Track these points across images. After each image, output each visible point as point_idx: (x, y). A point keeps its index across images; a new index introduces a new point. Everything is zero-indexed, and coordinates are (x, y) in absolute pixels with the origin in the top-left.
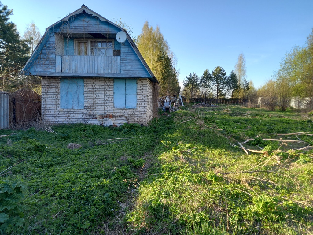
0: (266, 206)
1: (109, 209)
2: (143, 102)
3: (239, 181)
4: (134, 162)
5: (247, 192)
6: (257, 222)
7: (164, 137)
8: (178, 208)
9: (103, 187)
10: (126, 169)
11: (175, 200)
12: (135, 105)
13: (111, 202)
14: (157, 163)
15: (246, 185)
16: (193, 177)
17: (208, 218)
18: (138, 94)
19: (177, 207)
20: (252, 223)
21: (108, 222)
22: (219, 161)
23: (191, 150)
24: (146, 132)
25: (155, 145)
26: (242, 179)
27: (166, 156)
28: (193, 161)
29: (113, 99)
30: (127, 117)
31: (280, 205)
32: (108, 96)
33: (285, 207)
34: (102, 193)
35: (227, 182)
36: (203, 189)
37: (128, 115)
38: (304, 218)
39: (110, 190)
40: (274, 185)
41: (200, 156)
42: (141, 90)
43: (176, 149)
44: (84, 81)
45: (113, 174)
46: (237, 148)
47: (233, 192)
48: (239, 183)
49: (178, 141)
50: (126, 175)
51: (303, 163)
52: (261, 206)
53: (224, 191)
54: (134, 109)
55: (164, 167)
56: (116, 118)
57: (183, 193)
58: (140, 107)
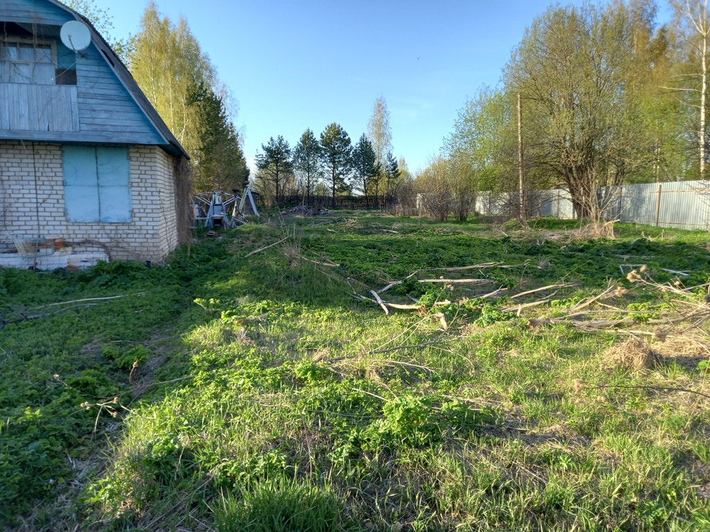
0: (407, 418)
1: (39, 480)
2: (149, 207)
3: (363, 372)
4: (121, 355)
5: (377, 393)
6: (388, 452)
7: (206, 289)
8: (218, 450)
9: (23, 429)
10: (94, 376)
11: (212, 434)
12: (128, 215)
13: (46, 463)
14: (179, 354)
15: (377, 378)
16: (264, 375)
17: (283, 462)
18: (134, 185)
19: (214, 450)
20: (377, 458)
21: (36, 513)
22: (326, 335)
23: (267, 314)
24: (159, 280)
25: (180, 310)
26: (368, 369)
27: (203, 335)
28: (267, 339)
29: (63, 198)
30: (107, 245)
31: (436, 410)
32: (49, 192)
33: (444, 413)
34: (20, 443)
35: (338, 378)
36: (283, 400)
37: (108, 240)
38: (475, 430)
39: (44, 434)
40: (428, 374)
41: (286, 326)
42: (141, 176)
43: (230, 315)
45: (57, 392)
46: (367, 303)
47: (347, 398)
48: (363, 376)
49: (239, 297)
50: (96, 390)
51: (488, 322)
52: (398, 419)
53: (327, 399)
54: (123, 224)
55: (197, 360)
56: (74, 248)
57: (235, 415)
58: (140, 218)
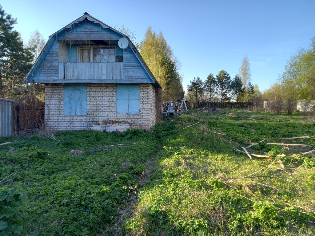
0: (266, 212)
1: (108, 216)
2: (146, 108)
3: (241, 186)
4: (136, 168)
5: (249, 197)
6: (257, 228)
7: (167, 142)
8: (177, 214)
9: (103, 194)
10: (127, 176)
11: (174, 207)
12: (138, 111)
13: (111, 209)
14: (158, 169)
15: (248, 190)
16: (194, 183)
17: (206, 225)
18: (141, 99)
19: (175, 214)
20: (251, 230)
21: (107, 229)
22: (221, 167)
23: (193, 155)
24: (149, 137)
25: (157, 151)
26: (244, 185)
27: (167, 162)
28: (195, 166)
29: (116, 105)
30: (130, 123)
31: (281, 210)
32: (111, 102)
33: (286, 212)
34: (102, 200)
35: (228, 188)
36: (203, 195)
37: (131, 121)
38: (305, 224)
39: (110, 197)
40: (276, 191)
41: (202, 161)
42: (144, 96)
43: (178, 154)
44: (87, 87)
45: (114, 181)
46: (240, 153)
47: (234, 198)
48: (241, 189)
49: (181, 146)
50: (127, 181)
51: (308, 167)
52: (262, 212)
53: (224, 197)
54: (136, 115)
55: (166, 173)
56: (119, 124)
57: (183, 199)
58: (143, 112)
